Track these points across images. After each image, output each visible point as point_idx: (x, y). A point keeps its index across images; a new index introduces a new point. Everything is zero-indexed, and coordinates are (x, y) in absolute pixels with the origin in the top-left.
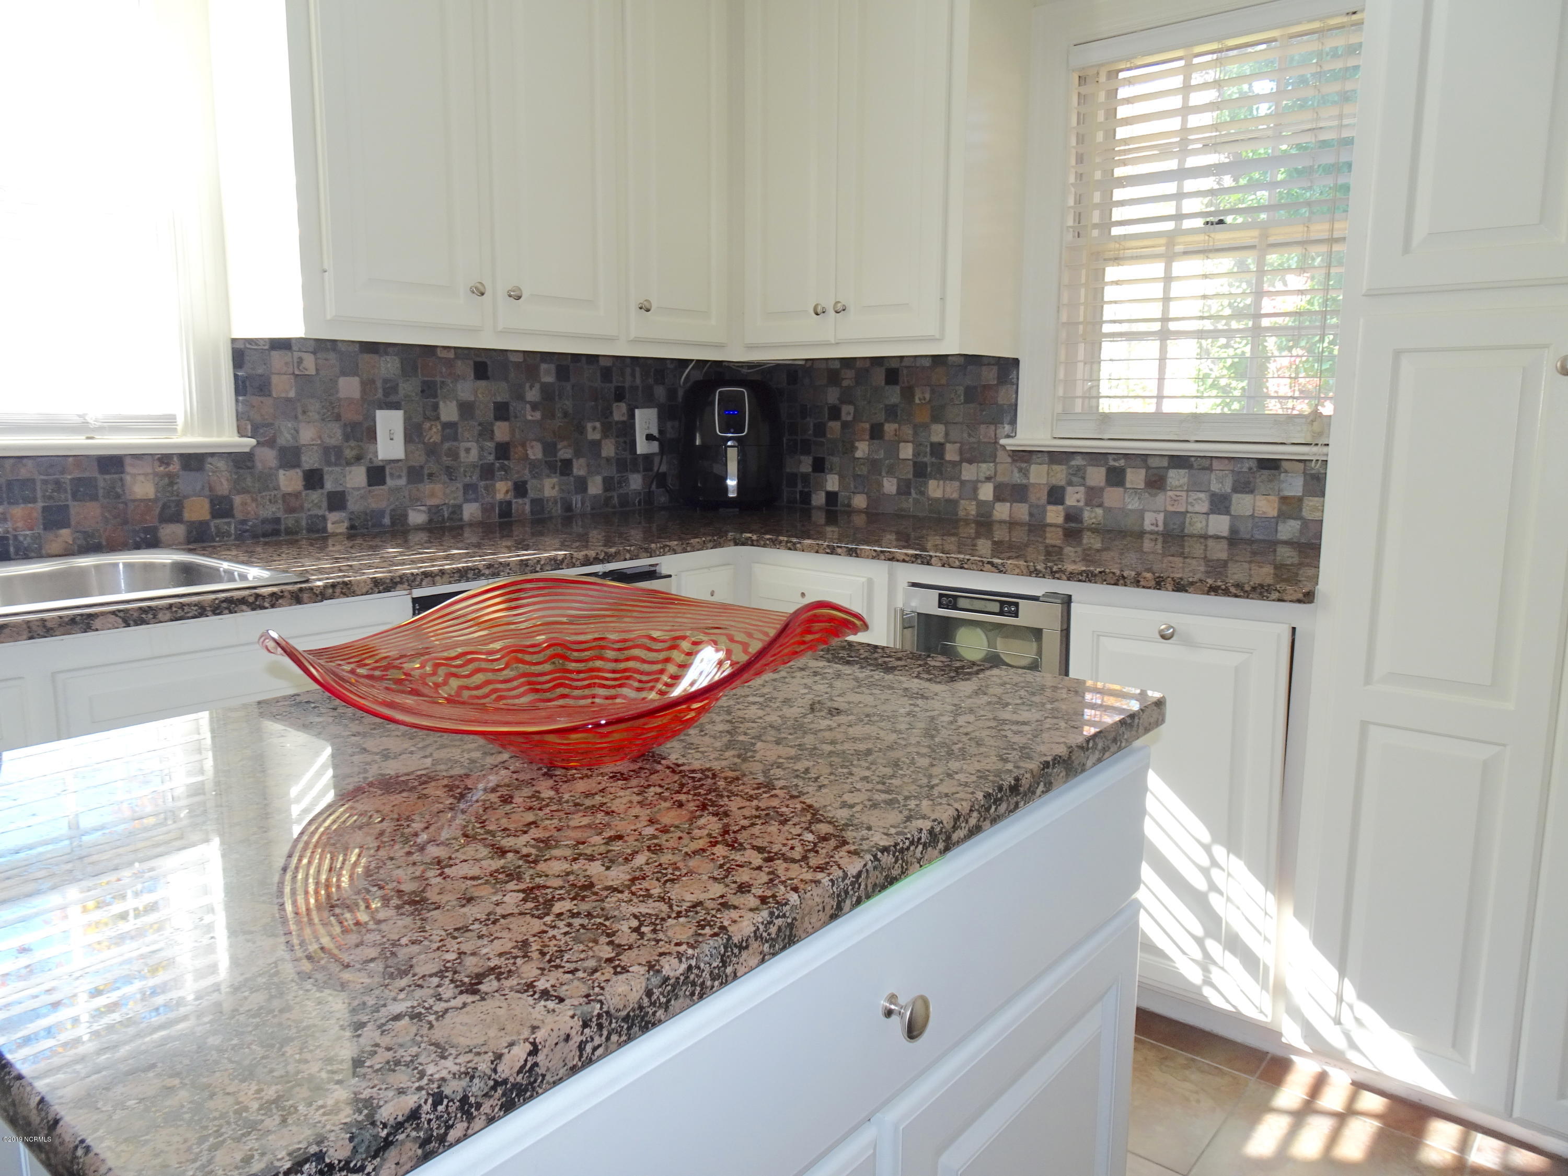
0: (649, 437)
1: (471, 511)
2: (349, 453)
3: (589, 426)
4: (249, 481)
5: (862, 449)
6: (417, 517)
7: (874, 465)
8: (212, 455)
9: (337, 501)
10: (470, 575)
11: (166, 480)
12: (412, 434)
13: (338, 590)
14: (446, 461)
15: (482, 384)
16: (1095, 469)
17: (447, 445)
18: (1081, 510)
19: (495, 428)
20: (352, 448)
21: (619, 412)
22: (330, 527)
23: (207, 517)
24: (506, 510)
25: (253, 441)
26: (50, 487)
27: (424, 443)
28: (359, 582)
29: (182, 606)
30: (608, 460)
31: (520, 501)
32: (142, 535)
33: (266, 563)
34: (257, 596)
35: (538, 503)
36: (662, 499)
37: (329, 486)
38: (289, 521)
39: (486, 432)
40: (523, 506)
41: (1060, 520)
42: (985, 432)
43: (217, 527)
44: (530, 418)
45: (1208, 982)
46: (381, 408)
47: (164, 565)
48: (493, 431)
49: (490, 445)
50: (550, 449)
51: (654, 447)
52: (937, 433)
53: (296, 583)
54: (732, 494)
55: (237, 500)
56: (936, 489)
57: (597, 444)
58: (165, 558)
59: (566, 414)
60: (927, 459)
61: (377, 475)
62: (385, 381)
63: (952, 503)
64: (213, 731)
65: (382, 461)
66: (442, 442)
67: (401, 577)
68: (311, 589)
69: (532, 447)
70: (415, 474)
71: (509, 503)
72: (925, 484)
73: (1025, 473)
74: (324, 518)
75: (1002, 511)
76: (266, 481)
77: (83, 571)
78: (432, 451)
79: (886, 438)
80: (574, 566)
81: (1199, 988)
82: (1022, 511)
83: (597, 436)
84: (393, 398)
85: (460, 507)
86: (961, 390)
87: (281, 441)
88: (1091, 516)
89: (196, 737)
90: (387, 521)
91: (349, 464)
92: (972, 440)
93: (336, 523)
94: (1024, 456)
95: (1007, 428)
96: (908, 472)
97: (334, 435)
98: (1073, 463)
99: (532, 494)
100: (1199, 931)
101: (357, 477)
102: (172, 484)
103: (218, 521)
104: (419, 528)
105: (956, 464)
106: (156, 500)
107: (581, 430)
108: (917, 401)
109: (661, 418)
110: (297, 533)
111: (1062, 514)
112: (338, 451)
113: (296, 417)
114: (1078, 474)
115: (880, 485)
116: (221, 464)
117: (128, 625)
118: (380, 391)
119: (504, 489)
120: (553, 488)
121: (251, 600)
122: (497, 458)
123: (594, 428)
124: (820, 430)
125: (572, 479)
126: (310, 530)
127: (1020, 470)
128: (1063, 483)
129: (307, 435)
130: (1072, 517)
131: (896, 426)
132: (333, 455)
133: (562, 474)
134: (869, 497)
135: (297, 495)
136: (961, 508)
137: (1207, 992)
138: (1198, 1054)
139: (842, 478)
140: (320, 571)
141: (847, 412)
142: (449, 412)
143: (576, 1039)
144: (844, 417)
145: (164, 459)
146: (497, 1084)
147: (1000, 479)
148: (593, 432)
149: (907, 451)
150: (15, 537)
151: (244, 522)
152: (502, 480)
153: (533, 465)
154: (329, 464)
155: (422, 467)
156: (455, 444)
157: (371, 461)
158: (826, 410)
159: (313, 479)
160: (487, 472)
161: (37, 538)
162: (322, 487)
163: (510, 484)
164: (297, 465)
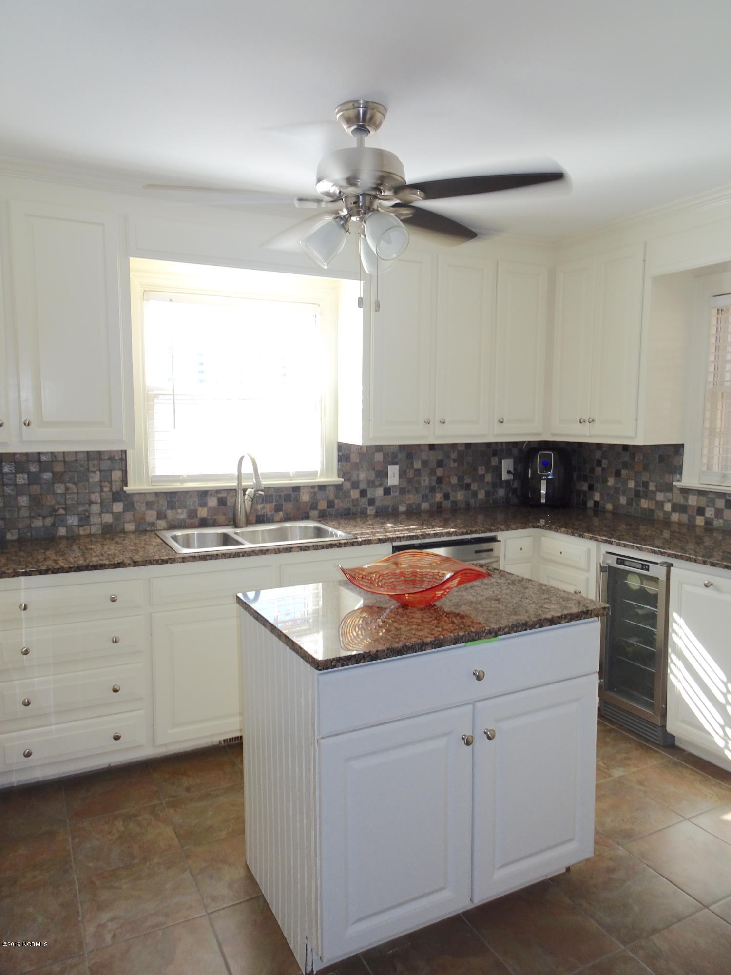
0: (509, 472)
1: (425, 506)
2: (377, 483)
3: (479, 468)
4: (341, 494)
5: (611, 481)
6: (402, 508)
7: (617, 490)
8: (329, 485)
9: (372, 502)
10: (414, 538)
11: (313, 495)
12: (402, 474)
13: (366, 542)
14: (416, 485)
15: (432, 452)
16: (721, 500)
17: (416, 479)
18: (713, 519)
19: (437, 471)
20: (378, 481)
21: (494, 461)
22: (369, 512)
23: (326, 508)
24: (440, 506)
25: (343, 480)
26: (277, 498)
27: (406, 478)
28: (373, 540)
29: (317, 546)
30: (488, 483)
31: (446, 502)
32: (304, 515)
33: (344, 529)
34: (340, 543)
35: (454, 503)
36: (514, 500)
37: (369, 496)
38: (353, 510)
39: (433, 472)
40: (447, 504)
41: (702, 524)
42: (667, 478)
43: (329, 512)
44: (452, 465)
45: (727, 747)
46: (390, 464)
47: (311, 527)
48: (435, 472)
49: (434, 478)
50: (461, 479)
51: (511, 477)
52: (645, 477)
53: (352, 539)
54: (543, 501)
55: (336, 501)
56: (644, 504)
57: (483, 476)
58: (311, 524)
59: (468, 463)
60: (641, 489)
61: (387, 491)
62: (393, 453)
63: (652, 511)
64: (323, 589)
65: (390, 486)
66: (414, 477)
67: (388, 538)
68: (357, 542)
69: (453, 478)
70: (402, 491)
71: (441, 503)
72: (640, 501)
73: (686, 499)
74: (366, 509)
75: (675, 517)
76: (347, 494)
77: (286, 528)
78: (410, 481)
79: (622, 476)
80: (457, 535)
81: (722, 750)
82: (684, 518)
83: (483, 472)
84: (395, 460)
85: (420, 505)
86: (657, 457)
87: (353, 479)
88: (718, 523)
89: (317, 591)
90: (390, 510)
91: (377, 487)
92: (662, 481)
93: (371, 510)
94: (685, 492)
95: (678, 476)
96: (632, 495)
97: (372, 475)
98: (710, 496)
99: (452, 498)
100: (722, 723)
101: (380, 492)
102: (315, 496)
103: (329, 510)
104: (403, 513)
105: (654, 493)
106: (310, 501)
107: (476, 469)
108: (637, 460)
109: (515, 463)
110: (355, 514)
111: (704, 521)
112: (373, 482)
113: (358, 469)
114: (711, 503)
115: (619, 499)
116: (331, 488)
117: (301, 551)
118: (390, 458)
119: (439, 497)
120: (461, 496)
121: (338, 544)
122: (437, 483)
123: (482, 469)
124: (592, 471)
125: (470, 492)
126: (361, 513)
127: (684, 497)
128: (704, 506)
129: (362, 476)
130: (708, 522)
131: (627, 472)
132: (371, 483)
133: (466, 490)
134: (613, 505)
135: (357, 500)
136: (655, 514)
137: (727, 752)
138: (722, 781)
139: (602, 495)
140: (361, 534)
141: (605, 463)
142: (417, 465)
143: (386, 652)
144: (603, 465)
145: (313, 487)
146: (369, 655)
147: (674, 501)
148: (481, 470)
149: (631, 484)
150: (266, 515)
151: (338, 510)
152: (439, 492)
153: (453, 486)
154: (369, 487)
155: (405, 488)
156: (420, 478)
157: (385, 486)
158: (595, 461)
159: (363, 493)
160: (432, 490)
161: (272, 515)
162: (366, 496)
163: (442, 494)
164: (357, 488)
